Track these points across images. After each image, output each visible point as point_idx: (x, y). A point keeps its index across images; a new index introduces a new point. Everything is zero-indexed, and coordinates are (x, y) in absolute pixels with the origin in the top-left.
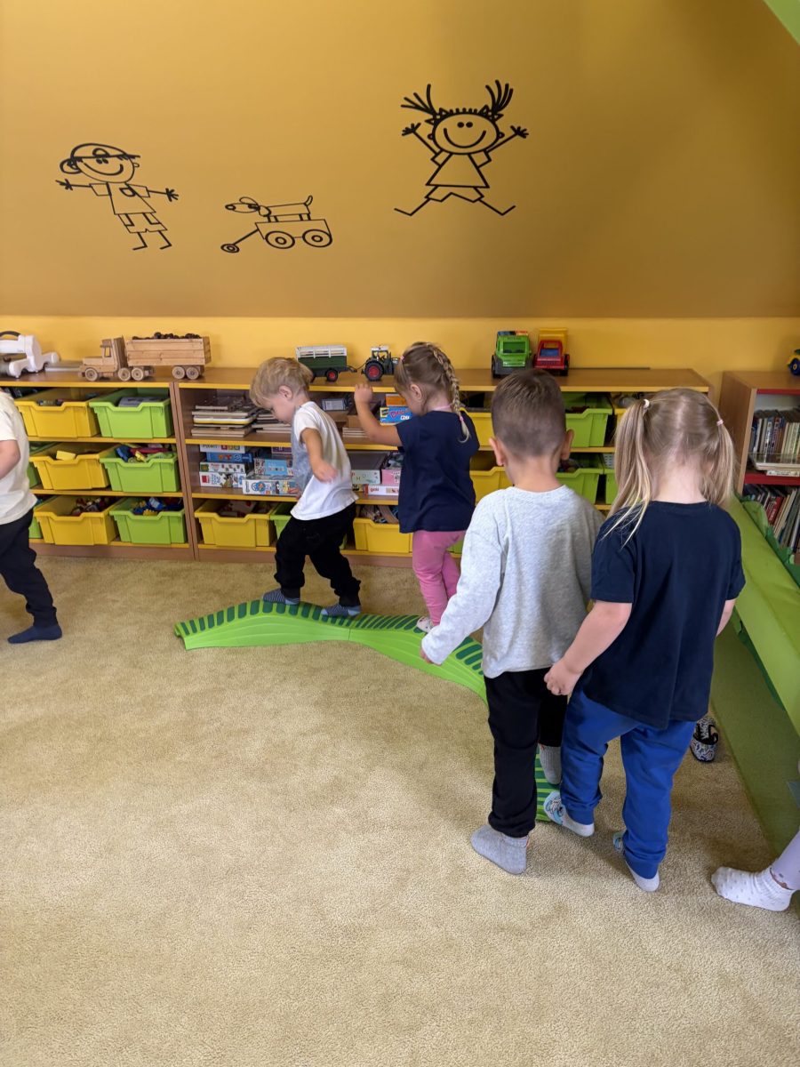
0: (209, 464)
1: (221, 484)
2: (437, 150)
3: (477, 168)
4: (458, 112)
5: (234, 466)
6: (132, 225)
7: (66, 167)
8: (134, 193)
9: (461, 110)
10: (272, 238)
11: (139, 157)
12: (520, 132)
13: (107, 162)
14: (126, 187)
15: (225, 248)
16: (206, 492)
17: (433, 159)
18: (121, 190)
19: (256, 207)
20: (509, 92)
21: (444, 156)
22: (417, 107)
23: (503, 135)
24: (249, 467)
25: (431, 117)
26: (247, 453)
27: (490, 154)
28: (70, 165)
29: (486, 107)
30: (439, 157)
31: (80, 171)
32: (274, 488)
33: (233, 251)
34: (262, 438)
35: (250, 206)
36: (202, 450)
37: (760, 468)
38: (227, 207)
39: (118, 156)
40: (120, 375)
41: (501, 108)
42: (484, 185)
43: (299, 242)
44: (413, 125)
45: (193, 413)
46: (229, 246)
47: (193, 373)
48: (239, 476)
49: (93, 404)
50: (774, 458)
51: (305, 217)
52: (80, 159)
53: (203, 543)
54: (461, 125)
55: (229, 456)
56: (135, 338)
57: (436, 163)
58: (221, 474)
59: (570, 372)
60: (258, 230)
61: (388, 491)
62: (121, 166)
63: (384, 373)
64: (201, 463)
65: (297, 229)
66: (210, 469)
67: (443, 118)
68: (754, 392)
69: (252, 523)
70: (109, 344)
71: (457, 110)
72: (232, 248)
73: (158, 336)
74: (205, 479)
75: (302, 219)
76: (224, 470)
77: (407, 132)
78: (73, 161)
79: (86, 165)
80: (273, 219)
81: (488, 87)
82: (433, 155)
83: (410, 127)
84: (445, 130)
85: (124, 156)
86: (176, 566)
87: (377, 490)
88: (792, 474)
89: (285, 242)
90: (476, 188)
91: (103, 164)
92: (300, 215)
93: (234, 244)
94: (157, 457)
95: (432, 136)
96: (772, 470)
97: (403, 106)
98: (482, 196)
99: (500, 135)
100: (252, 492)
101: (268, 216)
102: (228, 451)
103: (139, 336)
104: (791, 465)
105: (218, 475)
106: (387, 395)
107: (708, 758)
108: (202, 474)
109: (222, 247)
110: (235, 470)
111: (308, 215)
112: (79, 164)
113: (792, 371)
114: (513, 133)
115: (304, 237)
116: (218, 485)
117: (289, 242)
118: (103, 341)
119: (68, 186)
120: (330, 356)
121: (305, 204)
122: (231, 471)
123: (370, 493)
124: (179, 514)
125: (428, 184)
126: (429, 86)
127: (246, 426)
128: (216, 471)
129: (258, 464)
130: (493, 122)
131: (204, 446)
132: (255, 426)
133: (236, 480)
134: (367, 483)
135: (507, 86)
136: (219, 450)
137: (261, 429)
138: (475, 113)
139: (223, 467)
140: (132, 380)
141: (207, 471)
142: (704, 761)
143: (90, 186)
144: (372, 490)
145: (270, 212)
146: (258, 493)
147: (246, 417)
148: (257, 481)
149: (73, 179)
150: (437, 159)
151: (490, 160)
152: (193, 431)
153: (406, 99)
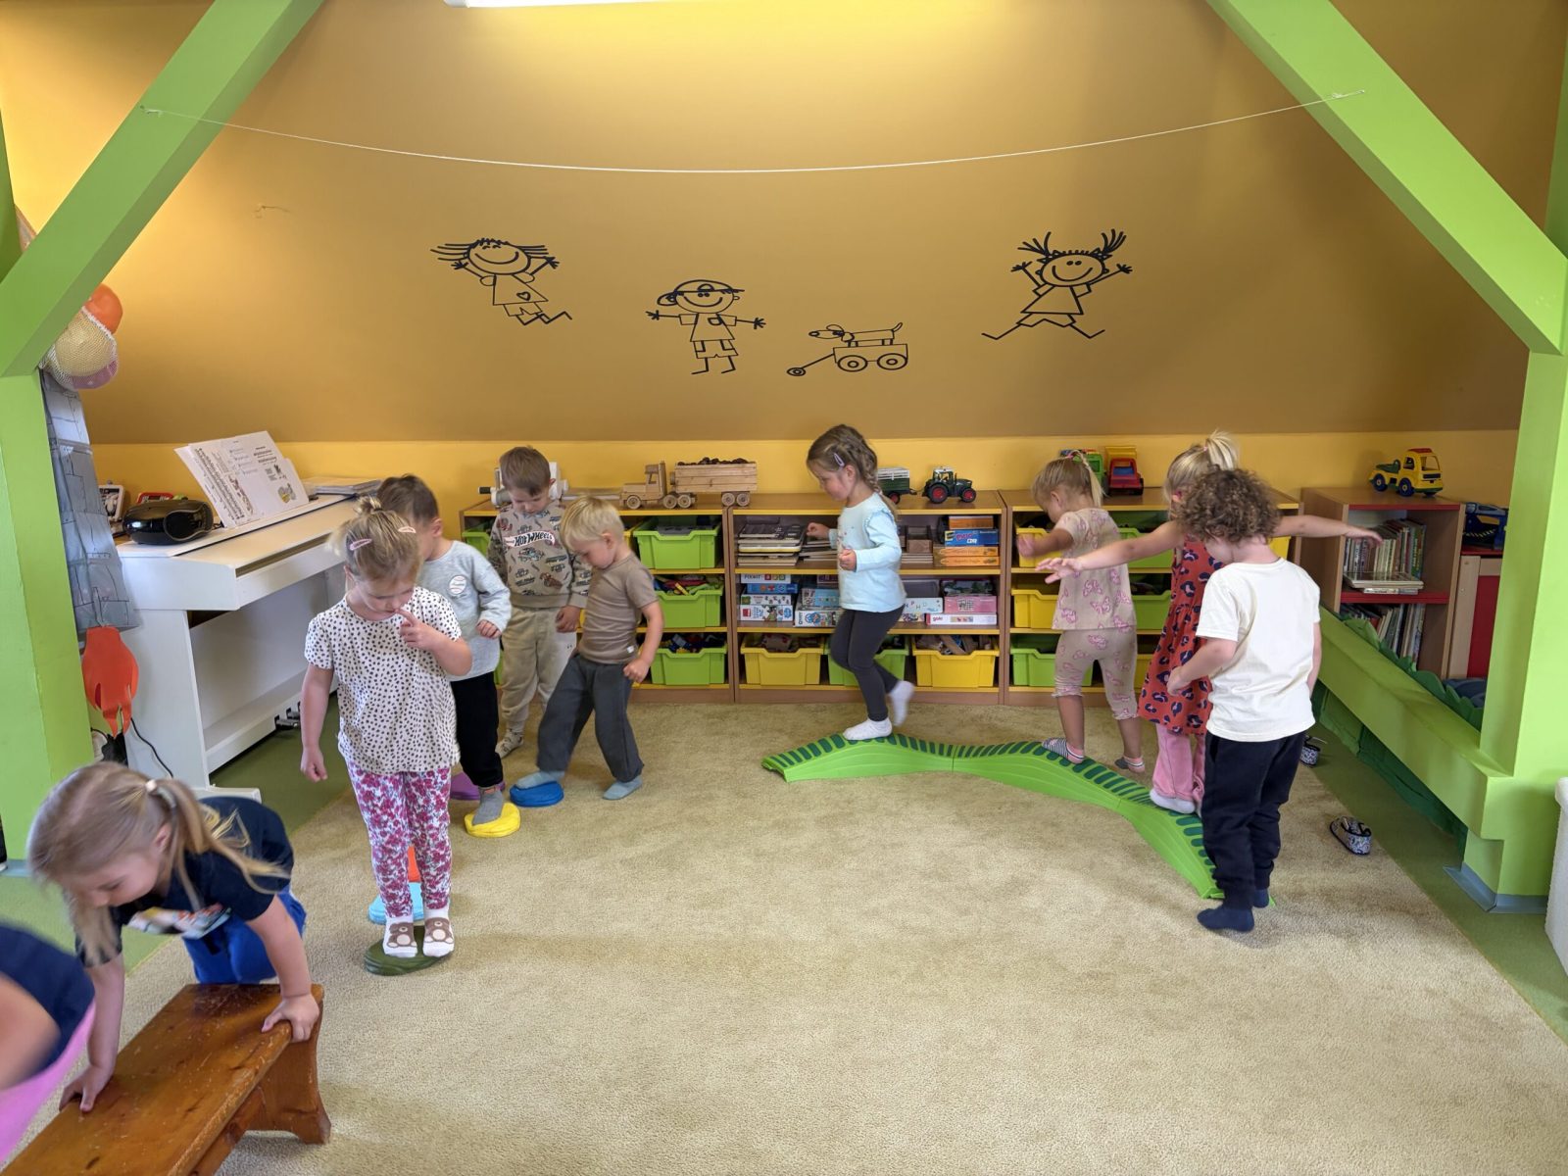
0: (751, 596)
1: (764, 618)
2: (1041, 283)
3: (1076, 298)
4: (1070, 253)
5: (779, 597)
6: (704, 350)
7: (664, 301)
8: (721, 322)
9: (1073, 252)
10: (844, 364)
11: (743, 291)
12: (1125, 270)
13: (707, 295)
14: (714, 316)
15: (791, 372)
16: (745, 626)
17: (1035, 291)
18: (709, 320)
19: (840, 334)
20: (1122, 237)
21: (1048, 287)
22: (1033, 249)
23: (1108, 271)
24: (795, 599)
25: (1043, 256)
26: (793, 582)
27: (1092, 287)
28: (669, 299)
29: (1098, 249)
30: (1041, 288)
31: (677, 303)
32: (830, 619)
33: (798, 375)
34: (809, 566)
35: (835, 332)
36: (744, 581)
37: (1357, 586)
38: (810, 334)
39: (723, 291)
40: (665, 502)
41: (1112, 250)
42: (1078, 312)
43: (873, 365)
44: (1024, 263)
45: (740, 541)
46: (796, 369)
47: (743, 500)
48: (784, 608)
49: (637, 533)
50: (1367, 575)
51: (887, 342)
52: (682, 293)
53: (745, 683)
54: (1070, 263)
55: (772, 587)
56: (681, 464)
57: (1037, 294)
58: (764, 606)
59: (1145, 491)
60: (834, 354)
61: (952, 620)
62: (721, 299)
63: (949, 495)
64: (743, 596)
65: (871, 354)
66: (752, 601)
67: (1055, 257)
68: (1346, 508)
69: (804, 659)
70: (655, 470)
71: (1070, 251)
72: (799, 372)
73: (707, 461)
74: (746, 613)
75: (883, 344)
76: (767, 602)
77: (1017, 268)
78: (673, 296)
79: (685, 298)
80: (853, 344)
81: (1104, 235)
82: (1036, 287)
83: (1021, 265)
84: (1054, 268)
85: (730, 290)
86: (719, 708)
87: (940, 619)
88: (1390, 591)
89: (858, 364)
90: (1069, 315)
91: (704, 297)
92: (883, 341)
93: (802, 368)
94: (703, 589)
95: (1040, 273)
96: (1370, 588)
97: (1019, 249)
98: (1074, 321)
99: (1105, 270)
100: (805, 624)
101: (849, 342)
102: (772, 582)
103: (685, 462)
104: (1385, 582)
105: (760, 608)
106: (951, 518)
107: (1365, 851)
108: (743, 607)
109: (788, 372)
110: (780, 602)
111: (892, 340)
112: (679, 298)
113: (1376, 486)
114: (1117, 269)
115: (878, 361)
116: (760, 619)
117: (862, 364)
118: (647, 467)
119: (656, 316)
120: (893, 478)
121: (892, 330)
122: (775, 603)
123: (932, 622)
124: (723, 650)
125: (1024, 312)
126: (1049, 234)
127: (796, 553)
128: (758, 603)
129: (807, 594)
130: (1101, 261)
131: (746, 576)
132: (803, 554)
133: (781, 612)
134: (928, 612)
135: (1121, 233)
136: (762, 581)
137: (808, 557)
138: (1087, 254)
139: (766, 599)
140: (677, 507)
141: (748, 603)
142: (1361, 854)
143: (679, 316)
144: (935, 619)
145: (853, 338)
146: (812, 625)
147: (797, 545)
148: (812, 612)
149: (663, 310)
150: (1038, 291)
151: (1090, 291)
152: (740, 561)
153: (1025, 243)
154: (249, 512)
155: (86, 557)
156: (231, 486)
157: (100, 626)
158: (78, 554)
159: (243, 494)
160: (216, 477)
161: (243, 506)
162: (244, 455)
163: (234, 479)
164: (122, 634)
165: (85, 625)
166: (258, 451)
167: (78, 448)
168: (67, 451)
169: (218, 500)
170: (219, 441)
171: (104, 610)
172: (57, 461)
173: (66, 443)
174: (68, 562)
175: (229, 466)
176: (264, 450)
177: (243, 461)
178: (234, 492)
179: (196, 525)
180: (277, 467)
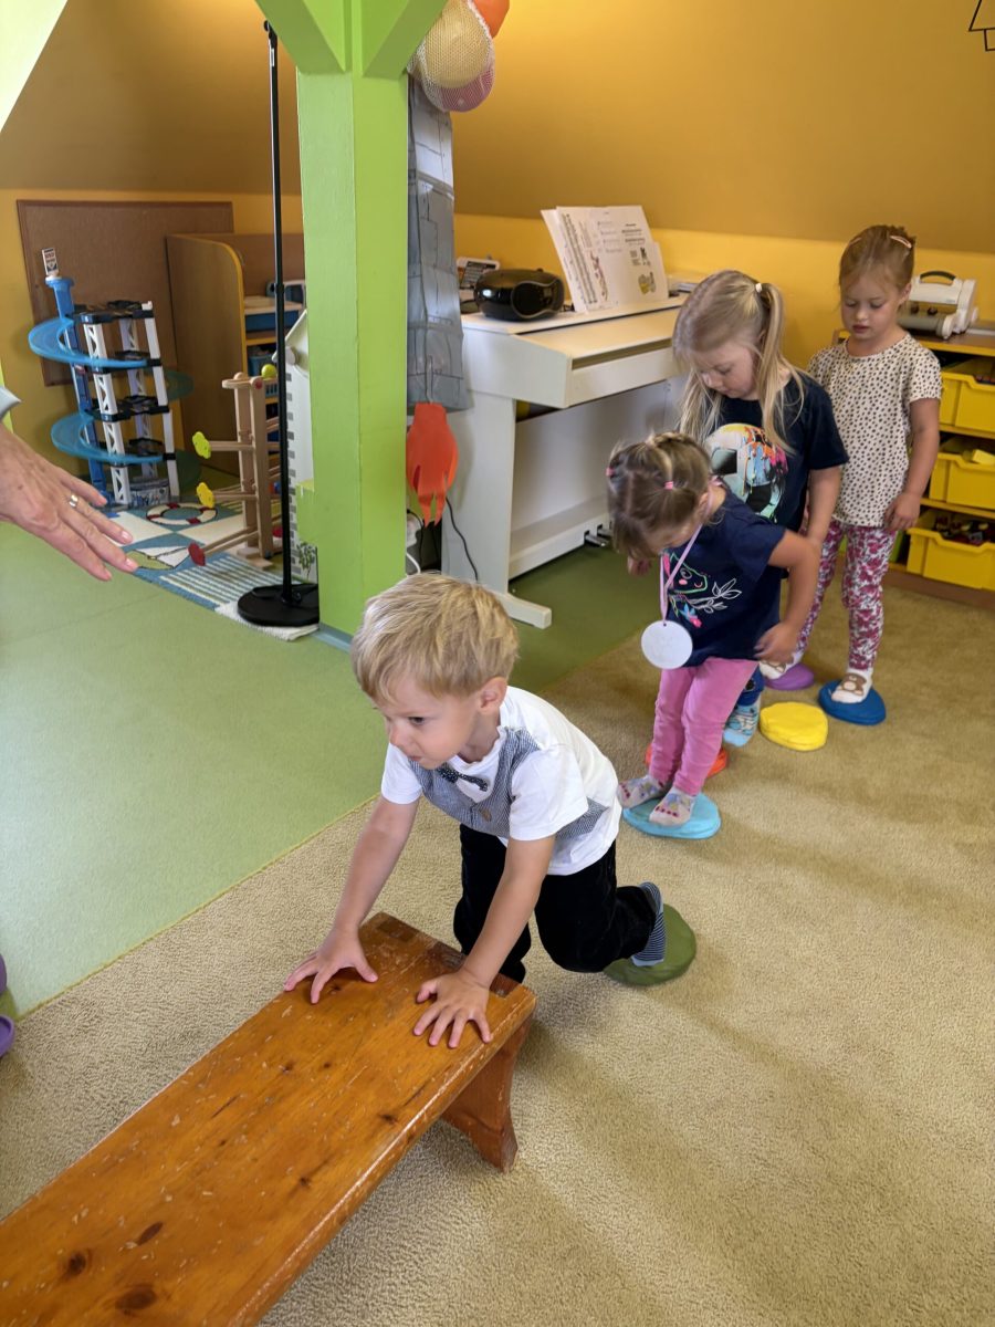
154: (603, 298)
155: (427, 319)
156: (590, 264)
157: (429, 402)
158: (420, 317)
159: (602, 276)
160: (577, 251)
161: (598, 289)
162: (613, 230)
163: (595, 256)
164: (450, 417)
165: (416, 398)
166: (627, 228)
167: (439, 188)
168: (425, 188)
169: (573, 277)
170: (589, 209)
171: (435, 385)
172: (414, 200)
173: (427, 179)
174: (409, 323)
175: (593, 240)
176: (633, 228)
177: (608, 237)
178: (592, 271)
179: (546, 303)
180: (643, 251)
